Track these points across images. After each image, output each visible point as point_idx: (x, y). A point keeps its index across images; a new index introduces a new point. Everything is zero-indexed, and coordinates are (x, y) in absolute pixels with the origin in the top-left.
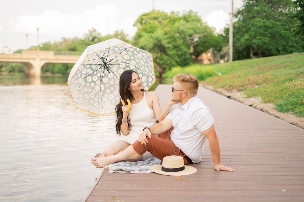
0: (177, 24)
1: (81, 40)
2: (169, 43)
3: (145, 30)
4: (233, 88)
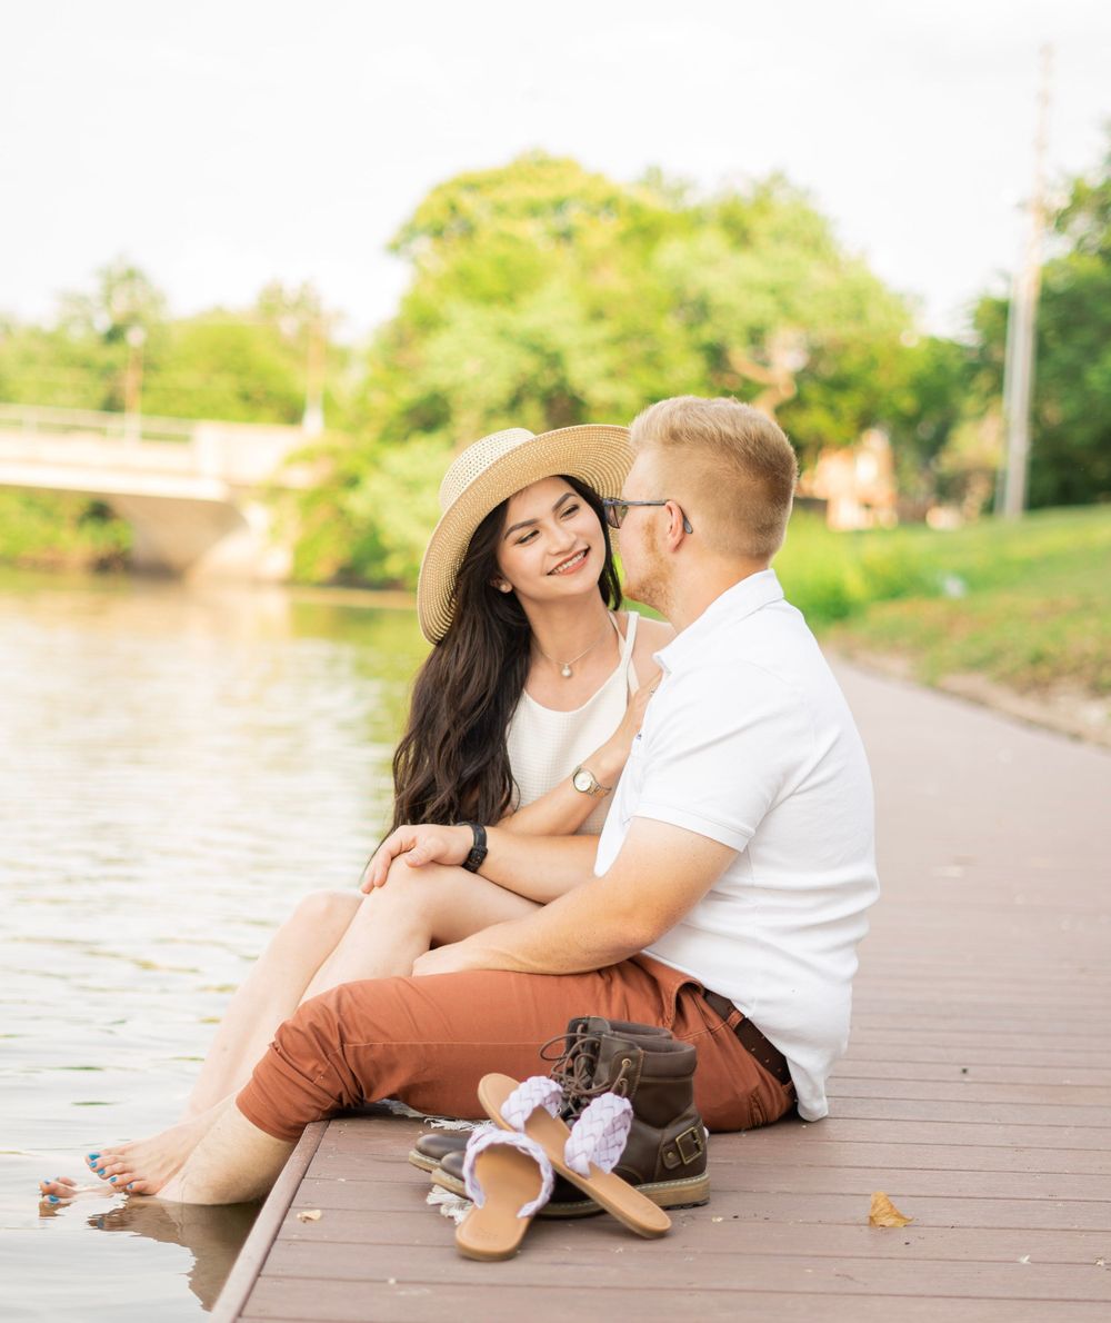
0: (672, 253)
1: (36, 334)
2: (612, 374)
3: (463, 280)
4: (1058, 673)
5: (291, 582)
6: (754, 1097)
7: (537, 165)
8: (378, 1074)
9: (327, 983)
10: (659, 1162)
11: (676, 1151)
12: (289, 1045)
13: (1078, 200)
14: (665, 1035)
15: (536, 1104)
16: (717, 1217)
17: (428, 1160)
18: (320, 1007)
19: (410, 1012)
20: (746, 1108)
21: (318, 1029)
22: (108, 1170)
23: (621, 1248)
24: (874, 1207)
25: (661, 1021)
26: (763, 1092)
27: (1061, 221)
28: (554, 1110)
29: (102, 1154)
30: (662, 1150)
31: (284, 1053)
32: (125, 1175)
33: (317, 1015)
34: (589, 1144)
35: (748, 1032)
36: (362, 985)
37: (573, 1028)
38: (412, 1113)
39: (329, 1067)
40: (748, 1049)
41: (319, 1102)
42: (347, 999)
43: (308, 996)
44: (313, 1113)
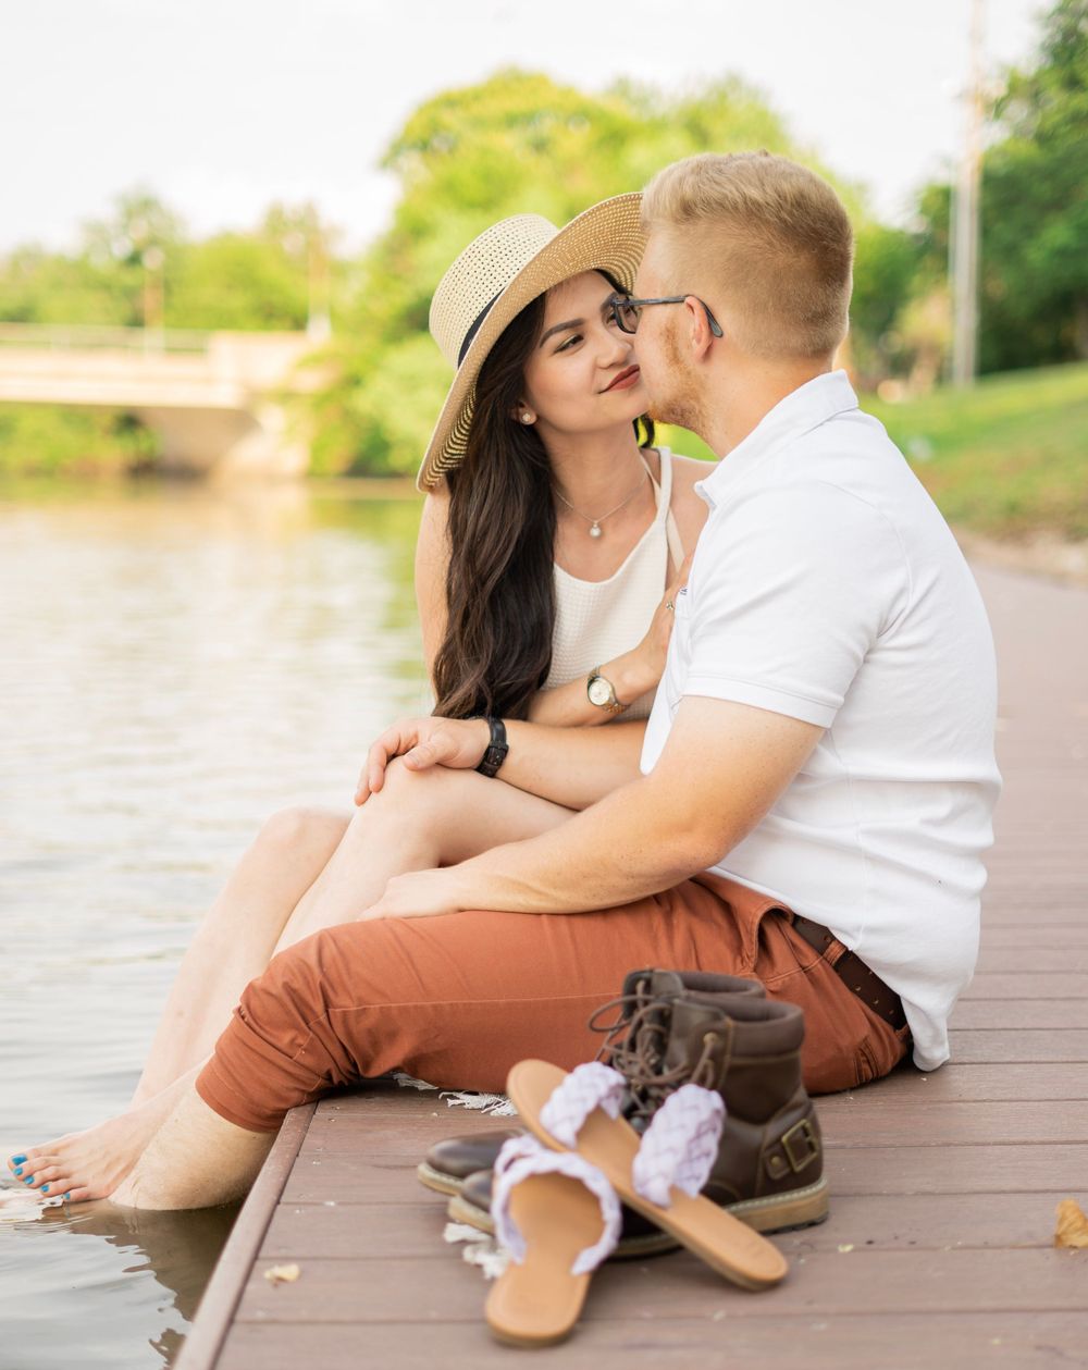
5: (311, 476)
6: (863, 1050)
7: (511, 80)
8: (376, 1044)
9: (302, 930)
10: (760, 1170)
11: (783, 1154)
12: (259, 1012)
13: (1014, 88)
14: (754, 990)
15: (590, 1105)
16: (845, 1243)
17: (445, 1179)
18: (295, 963)
19: (412, 962)
20: (853, 1064)
21: (294, 991)
22: (37, 1178)
23: (721, 1309)
24: (1061, 1221)
25: (739, 961)
26: (874, 1043)
27: (997, 108)
28: (613, 1110)
29: (29, 1156)
30: (765, 1154)
31: (252, 1022)
32: (60, 1181)
33: (294, 975)
34: (668, 1163)
35: (852, 968)
36: (349, 929)
37: (631, 990)
38: (422, 1085)
39: (312, 1039)
40: (852, 990)
41: (303, 1083)
42: (330, 951)
43: (282, 946)
44: (295, 1096)
